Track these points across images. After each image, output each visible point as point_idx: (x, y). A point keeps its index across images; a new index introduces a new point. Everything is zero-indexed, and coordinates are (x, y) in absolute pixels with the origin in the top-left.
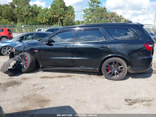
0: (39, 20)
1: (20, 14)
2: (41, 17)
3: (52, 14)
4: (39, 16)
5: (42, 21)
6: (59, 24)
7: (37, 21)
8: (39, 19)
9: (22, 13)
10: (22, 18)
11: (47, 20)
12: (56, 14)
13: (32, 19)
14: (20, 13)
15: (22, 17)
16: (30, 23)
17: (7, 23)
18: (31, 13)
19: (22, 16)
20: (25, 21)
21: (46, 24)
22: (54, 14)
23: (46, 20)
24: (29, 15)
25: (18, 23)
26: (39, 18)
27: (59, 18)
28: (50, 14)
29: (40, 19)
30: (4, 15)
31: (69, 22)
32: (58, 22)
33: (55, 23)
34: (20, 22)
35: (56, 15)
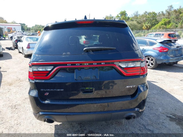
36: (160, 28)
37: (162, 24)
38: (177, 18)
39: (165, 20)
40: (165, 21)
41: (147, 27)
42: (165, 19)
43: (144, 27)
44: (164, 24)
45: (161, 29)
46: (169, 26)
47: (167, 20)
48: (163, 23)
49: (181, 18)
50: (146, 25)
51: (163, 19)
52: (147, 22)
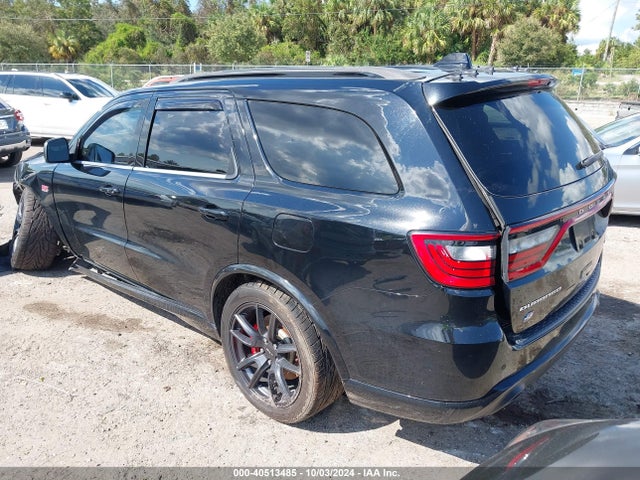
0: (406, 44)
1: (341, 20)
2: (418, 30)
3: (465, 17)
4: (409, 25)
5: (420, 45)
6: (490, 59)
7: (399, 49)
8: (406, 37)
9: (349, 16)
10: (345, 37)
11: (442, 43)
12: (485, 12)
13: (381, 37)
14: (343, 16)
15: (346, 33)
16: (373, 55)
17: (293, 55)
18: (379, 16)
19: (346, 26)
20: (356, 46)
21: (434, 62)
22: (474, 16)
23: (438, 43)
24: (373, 22)
25: (329, 58)
26: (408, 35)
27: (498, 31)
28: (456, 15)
29: (412, 38)
30: (287, 26)
31: (524, 47)
32: (489, 49)
33: (477, 54)
34: (339, 50)
35: (483, 18)
36: (117, 55)
37: (121, 44)
38: (163, 26)
39: (125, 30)
40: (129, 32)
41: (66, 48)
42: (127, 26)
43: (55, 50)
44: (125, 43)
45: (122, 60)
46: (146, 50)
47: (134, 30)
48: (122, 38)
49: (176, 28)
50: (59, 42)
51: (120, 27)
52: (63, 33)
